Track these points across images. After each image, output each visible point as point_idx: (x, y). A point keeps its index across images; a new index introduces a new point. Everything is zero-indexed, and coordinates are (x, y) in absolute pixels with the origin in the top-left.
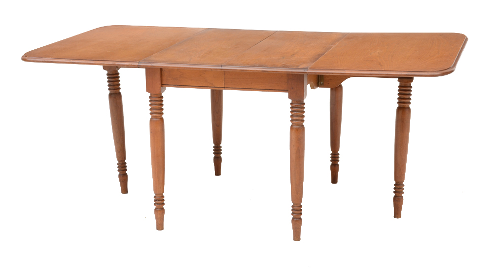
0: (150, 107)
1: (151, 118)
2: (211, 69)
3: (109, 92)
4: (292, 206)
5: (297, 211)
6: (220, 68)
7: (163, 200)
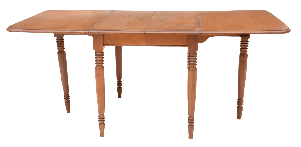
0: (95, 59)
1: (96, 67)
2: (138, 33)
3: (58, 50)
4: (188, 118)
5: (191, 120)
6: (144, 32)
7: (104, 118)
